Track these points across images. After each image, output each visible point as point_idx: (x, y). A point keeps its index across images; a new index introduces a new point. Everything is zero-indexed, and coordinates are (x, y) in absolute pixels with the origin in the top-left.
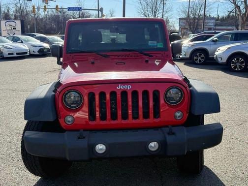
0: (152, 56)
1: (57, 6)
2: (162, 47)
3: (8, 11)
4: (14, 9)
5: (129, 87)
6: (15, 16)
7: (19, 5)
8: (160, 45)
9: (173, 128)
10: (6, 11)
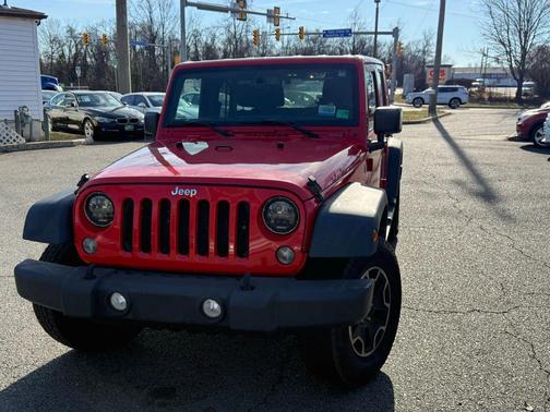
0: (317, 136)
1: (301, 29)
2: (346, 117)
3: (213, 40)
4: (224, 37)
5: (192, 193)
6: (225, 51)
7: (232, 30)
8: (343, 114)
9: (253, 278)
10: (209, 42)
